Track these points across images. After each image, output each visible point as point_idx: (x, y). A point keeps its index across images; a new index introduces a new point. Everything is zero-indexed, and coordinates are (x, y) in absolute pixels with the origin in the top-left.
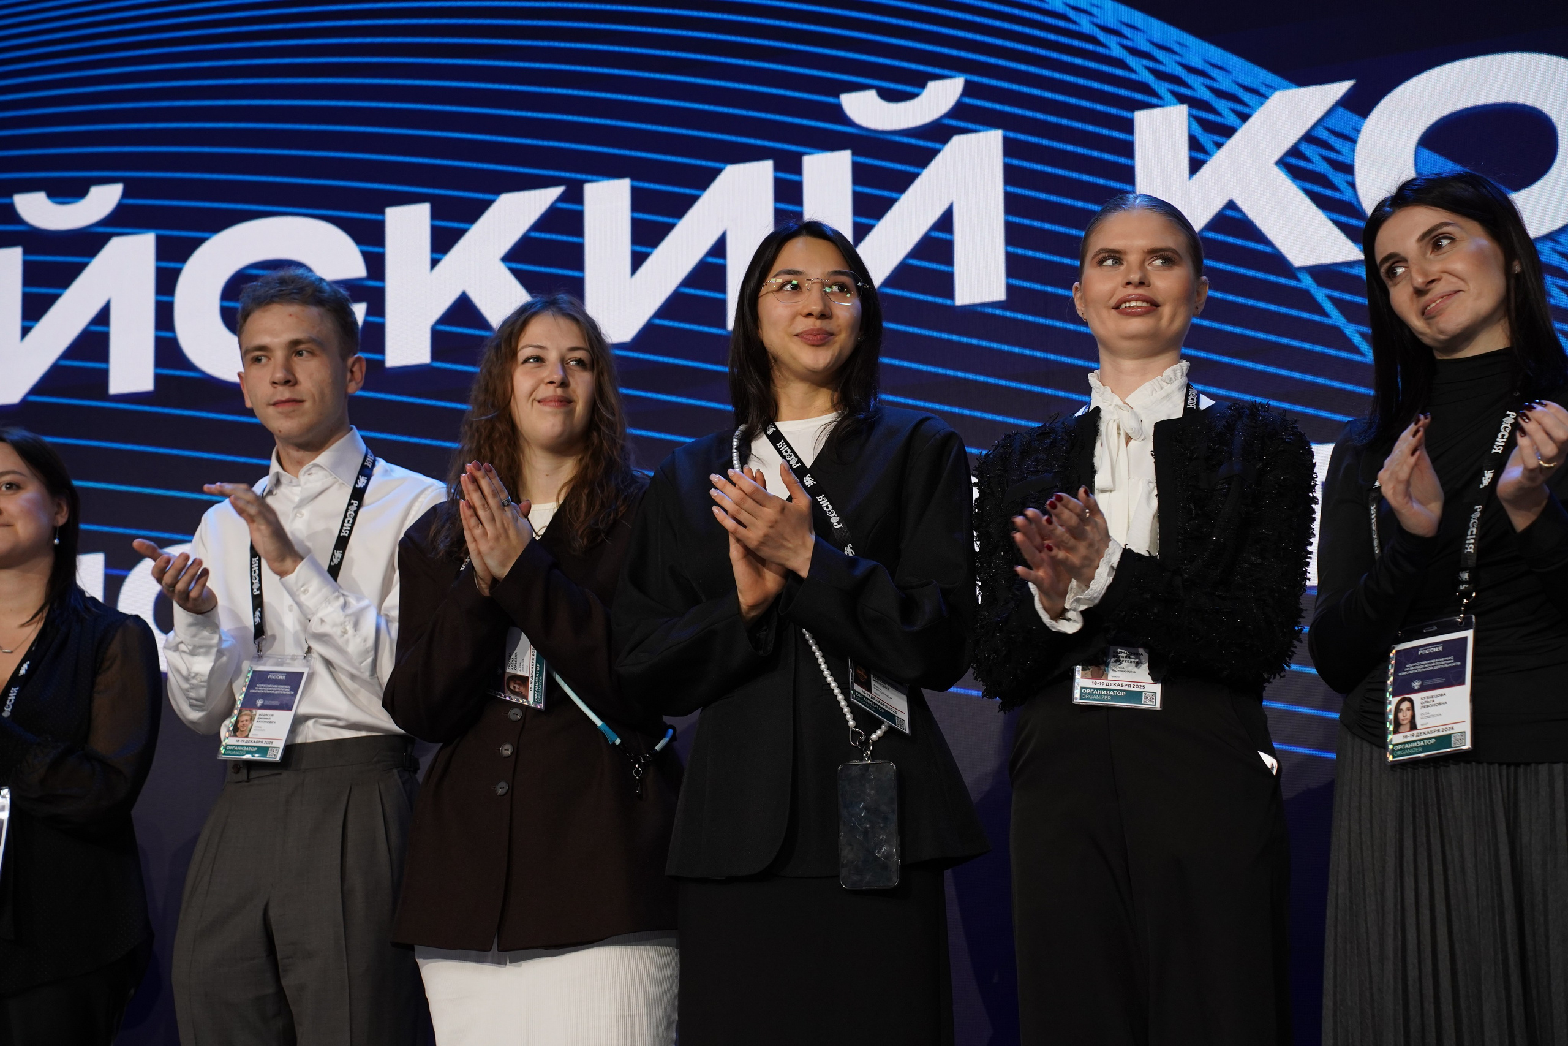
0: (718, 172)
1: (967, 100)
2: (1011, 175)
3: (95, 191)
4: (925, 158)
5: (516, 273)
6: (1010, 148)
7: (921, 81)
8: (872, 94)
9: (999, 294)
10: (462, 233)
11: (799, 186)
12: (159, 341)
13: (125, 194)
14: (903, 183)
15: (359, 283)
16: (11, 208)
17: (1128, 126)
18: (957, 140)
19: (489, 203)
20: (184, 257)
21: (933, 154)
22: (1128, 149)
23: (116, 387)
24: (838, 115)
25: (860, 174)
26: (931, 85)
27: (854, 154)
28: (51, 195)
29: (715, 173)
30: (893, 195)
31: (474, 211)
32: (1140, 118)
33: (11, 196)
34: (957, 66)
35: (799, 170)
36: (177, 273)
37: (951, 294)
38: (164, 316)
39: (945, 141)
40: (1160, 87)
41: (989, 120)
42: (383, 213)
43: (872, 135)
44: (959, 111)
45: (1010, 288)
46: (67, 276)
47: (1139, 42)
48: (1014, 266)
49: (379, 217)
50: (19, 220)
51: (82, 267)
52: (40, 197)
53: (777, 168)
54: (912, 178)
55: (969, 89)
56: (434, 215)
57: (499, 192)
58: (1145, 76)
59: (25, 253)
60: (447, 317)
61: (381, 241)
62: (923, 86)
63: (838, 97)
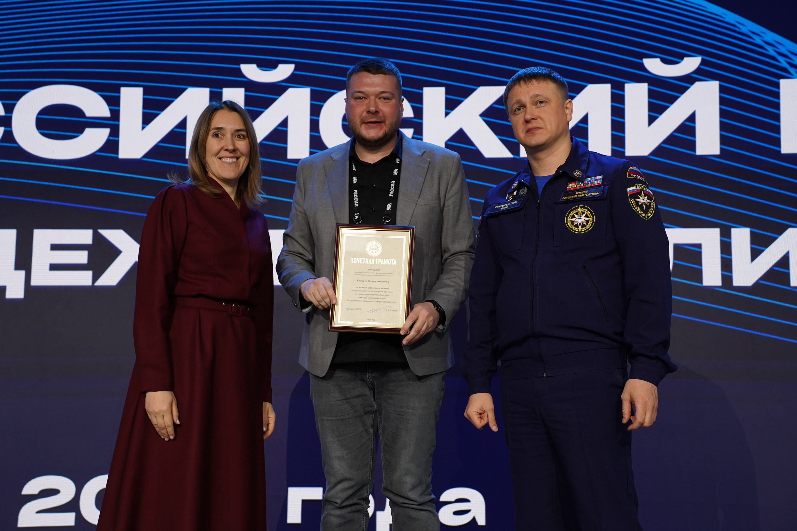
0: (585, 87)
1: (702, 67)
2: (722, 101)
3: (281, 66)
4: (683, 90)
5: (486, 122)
6: (722, 89)
7: (681, 57)
8: (658, 60)
9: (717, 152)
10: (460, 102)
11: (623, 97)
12: (312, 137)
13: (295, 69)
14: (672, 100)
15: (410, 119)
16: (239, 69)
17: (777, 86)
18: (697, 84)
19: (473, 90)
20: (325, 101)
21: (686, 89)
22: (777, 95)
23: (291, 155)
24: (642, 67)
25: (651, 94)
26: (686, 59)
27: (649, 85)
28: (258, 66)
29: (584, 87)
30: (667, 104)
31: (467, 93)
32: (783, 82)
33: (239, 65)
34: (698, 52)
35: (623, 89)
36: (321, 107)
37: (694, 150)
38: (314, 126)
39: (692, 83)
40: (792, 70)
41: (713, 77)
42: (422, 90)
43: (658, 77)
44: (698, 71)
45: (721, 149)
46: (267, 103)
47: (782, 50)
48: (723, 140)
49: (420, 91)
50: (243, 76)
51: (274, 100)
52: (254, 66)
53: (612, 88)
54: (677, 98)
55: (703, 62)
56: (447, 93)
57: (479, 85)
58: (784, 65)
59: (246, 91)
60: (453, 139)
61: (421, 102)
62: (682, 59)
63: (642, 60)
